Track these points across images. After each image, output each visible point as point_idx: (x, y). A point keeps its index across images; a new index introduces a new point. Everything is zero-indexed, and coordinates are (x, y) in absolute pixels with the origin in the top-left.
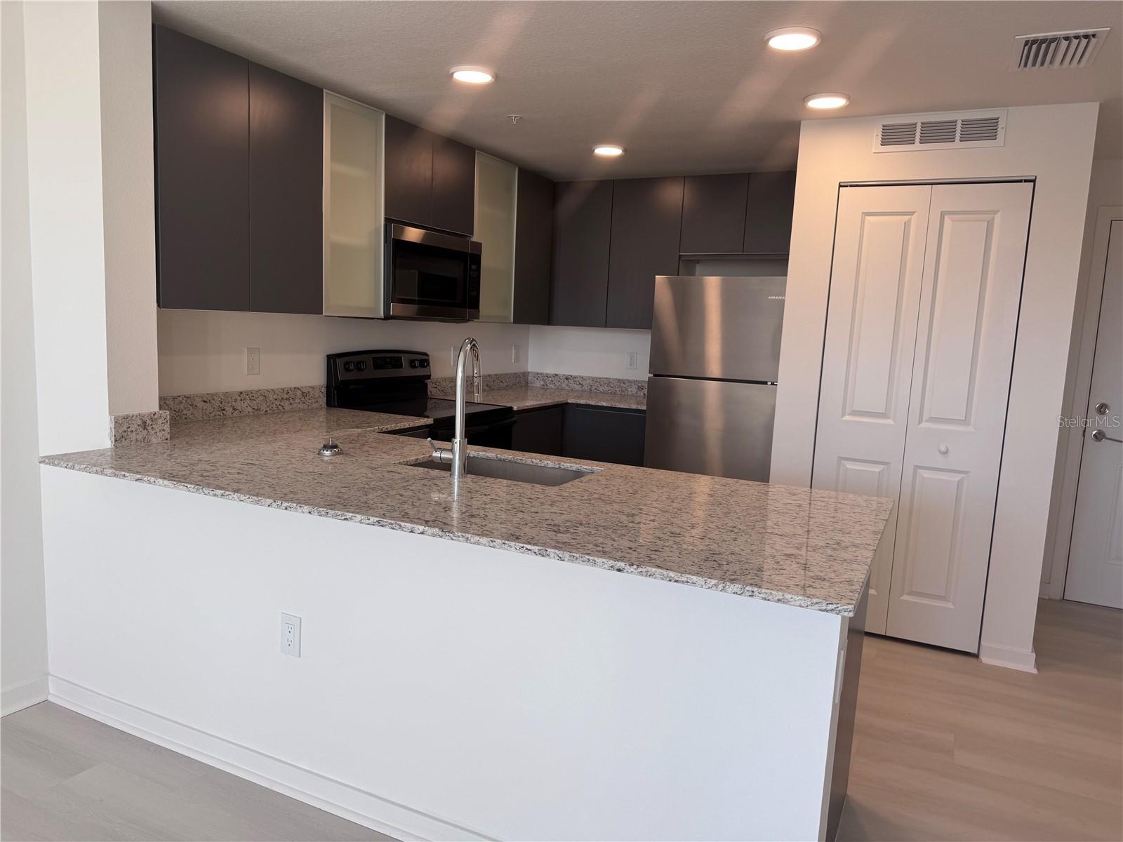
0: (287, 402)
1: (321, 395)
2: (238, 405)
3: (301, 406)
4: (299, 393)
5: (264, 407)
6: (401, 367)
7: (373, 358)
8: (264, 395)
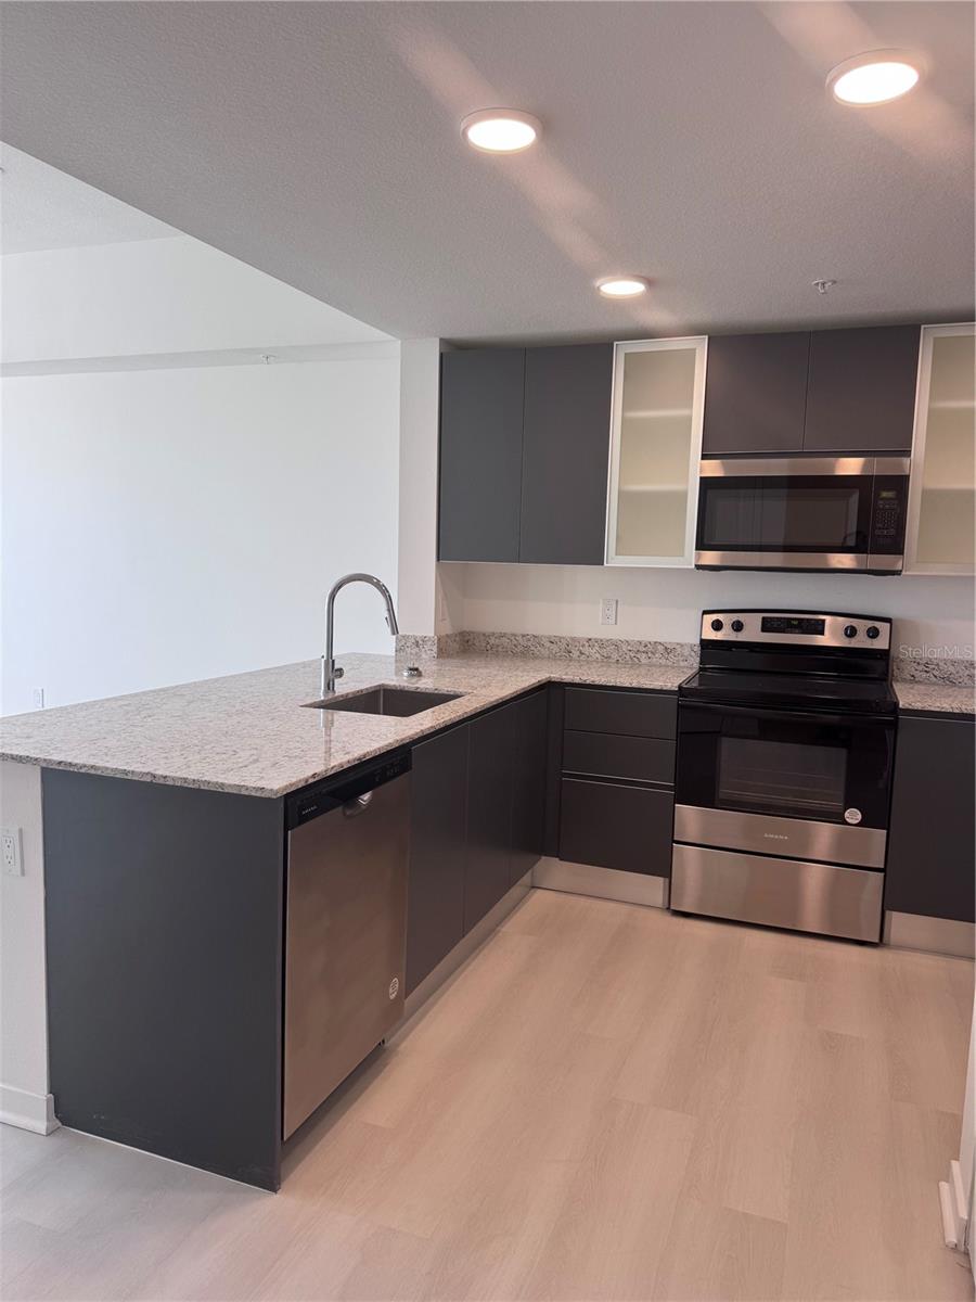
0: (644, 655)
1: (693, 654)
2: (586, 650)
3: (663, 661)
4: (660, 648)
5: (615, 656)
6: (822, 633)
7: (764, 618)
8: (616, 645)
